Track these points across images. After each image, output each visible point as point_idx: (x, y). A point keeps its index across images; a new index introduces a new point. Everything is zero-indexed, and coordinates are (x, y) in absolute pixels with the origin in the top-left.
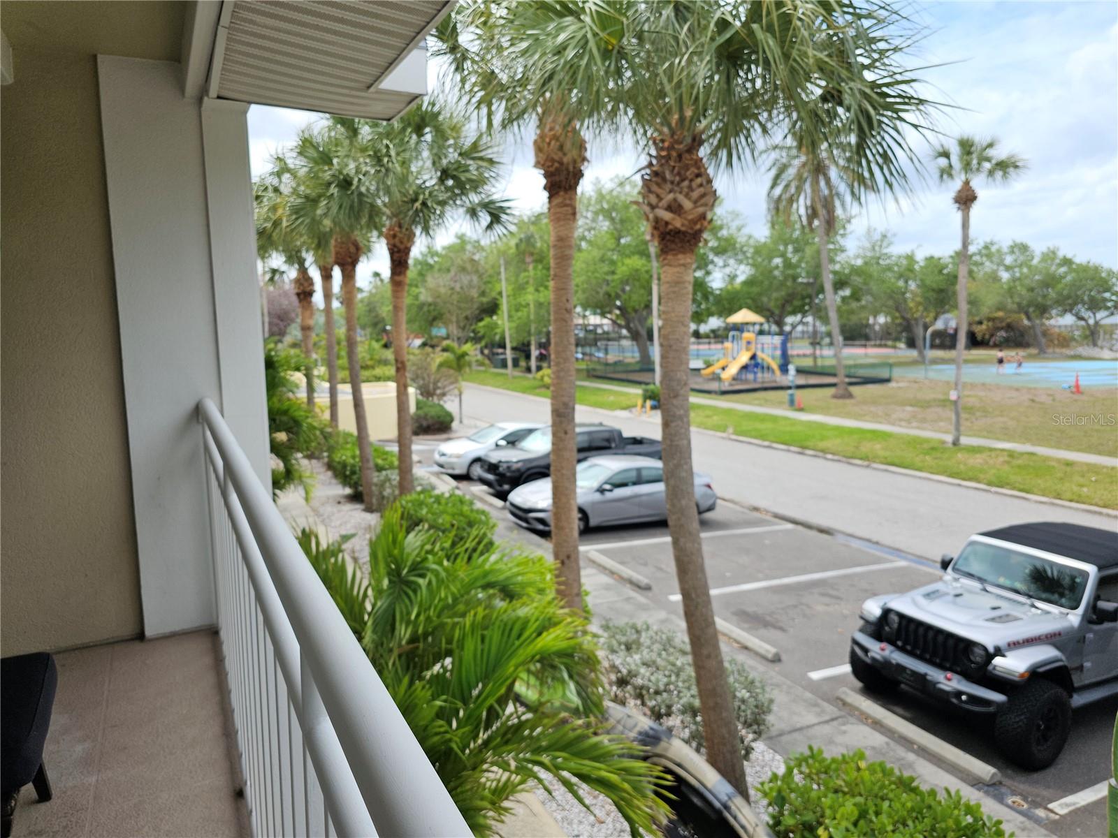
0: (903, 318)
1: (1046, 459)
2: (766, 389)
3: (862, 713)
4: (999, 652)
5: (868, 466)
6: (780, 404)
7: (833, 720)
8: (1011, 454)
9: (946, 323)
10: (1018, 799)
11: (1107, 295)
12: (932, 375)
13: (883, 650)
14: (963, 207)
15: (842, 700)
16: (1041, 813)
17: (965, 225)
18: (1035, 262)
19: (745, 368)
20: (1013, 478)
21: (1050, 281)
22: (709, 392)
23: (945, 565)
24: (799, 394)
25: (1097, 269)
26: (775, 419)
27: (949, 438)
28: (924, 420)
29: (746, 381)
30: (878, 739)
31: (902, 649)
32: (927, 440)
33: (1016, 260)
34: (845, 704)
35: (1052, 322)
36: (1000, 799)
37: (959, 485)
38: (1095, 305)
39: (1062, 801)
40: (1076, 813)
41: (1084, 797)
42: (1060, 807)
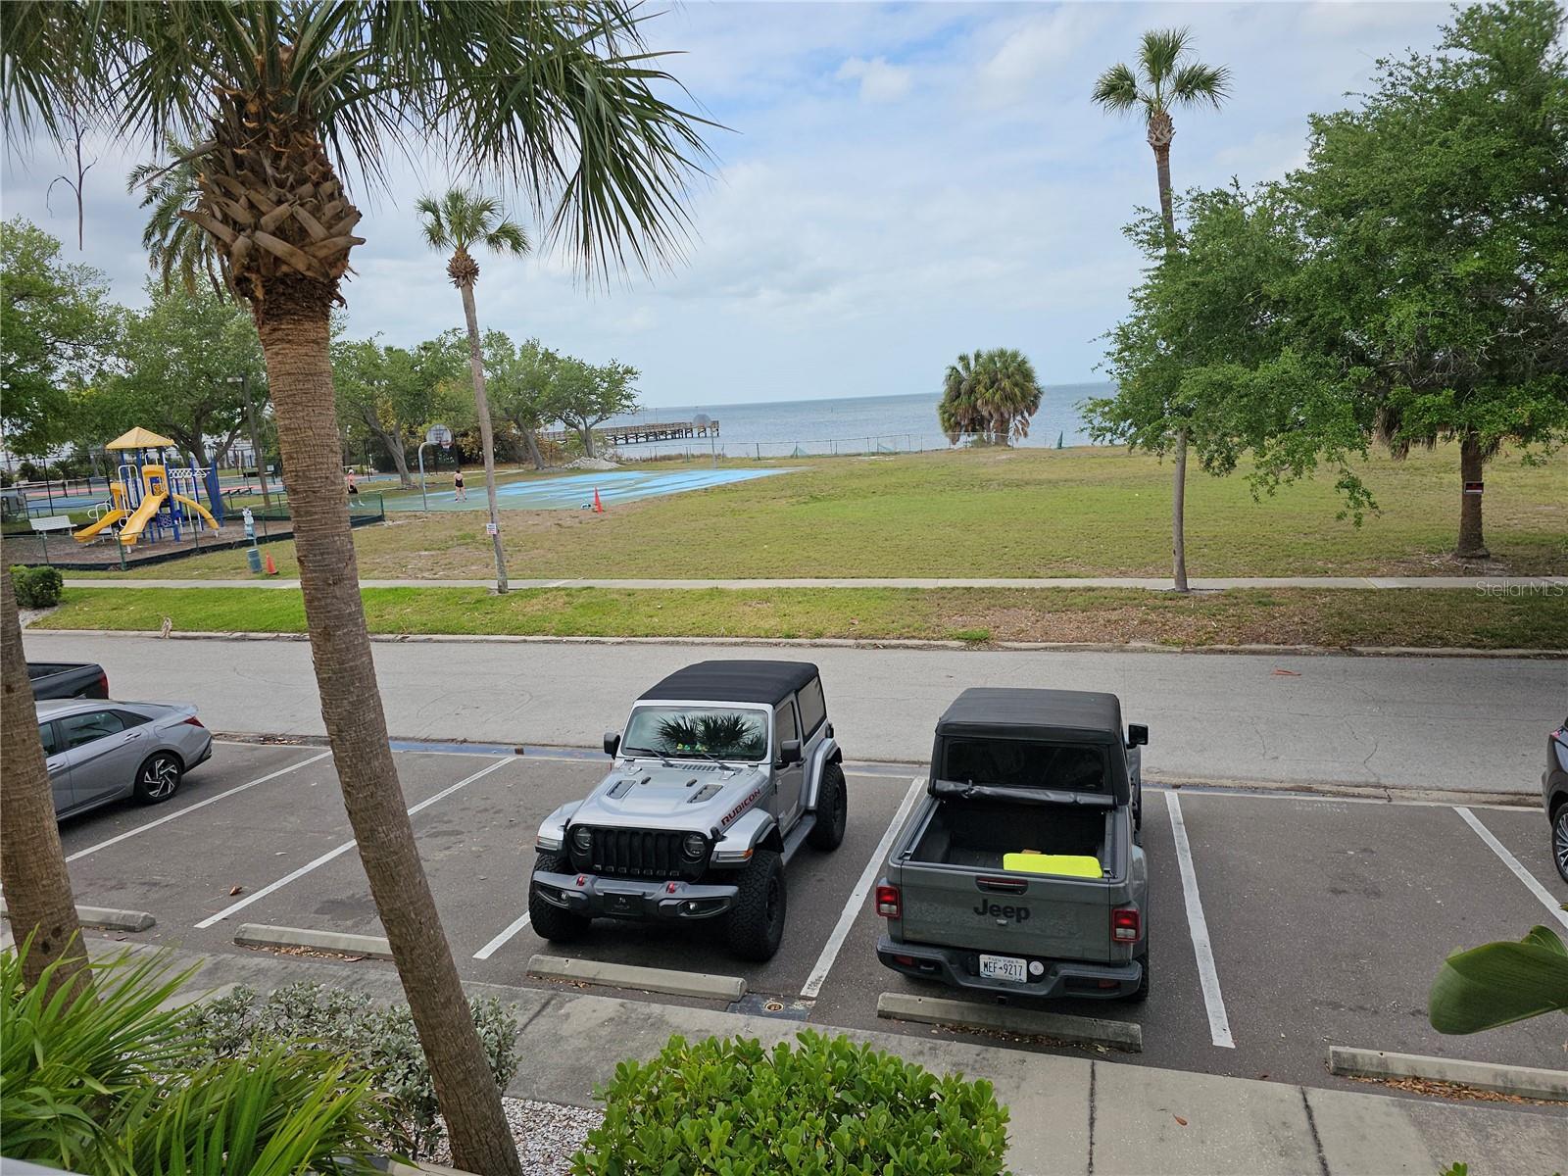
0: (374, 433)
1: (606, 592)
2: (203, 550)
3: (567, 979)
4: (718, 836)
5: (402, 640)
6: (237, 571)
7: (544, 1006)
8: (569, 592)
9: (439, 435)
10: (771, 1002)
11: (593, 397)
12: (430, 505)
13: (581, 883)
14: (462, 283)
15: (535, 973)
16: (798, 1006)
17: (469, 307)
18: (517, 357)
19: (154, 520)
20: (582, 621)
21: (537, 383)
22: (103, 567)
23: (611, 747)
24: (265, 551)
25: (581, 366)
26: (239, 594)
27: (494, 585)
28: (449, 566)
29: (162, 542)
30: (609, 1005)
31: (603, 874)
32: (468, 592)
33: (495, 355)
34: (540, 976)
35: (541, 430)
36: (756, 1011)
37: (525, 641)
38: (583, 410)
39: (808, 982)
40: (826, 989)
41: (823, 966)
42: (810, 990)
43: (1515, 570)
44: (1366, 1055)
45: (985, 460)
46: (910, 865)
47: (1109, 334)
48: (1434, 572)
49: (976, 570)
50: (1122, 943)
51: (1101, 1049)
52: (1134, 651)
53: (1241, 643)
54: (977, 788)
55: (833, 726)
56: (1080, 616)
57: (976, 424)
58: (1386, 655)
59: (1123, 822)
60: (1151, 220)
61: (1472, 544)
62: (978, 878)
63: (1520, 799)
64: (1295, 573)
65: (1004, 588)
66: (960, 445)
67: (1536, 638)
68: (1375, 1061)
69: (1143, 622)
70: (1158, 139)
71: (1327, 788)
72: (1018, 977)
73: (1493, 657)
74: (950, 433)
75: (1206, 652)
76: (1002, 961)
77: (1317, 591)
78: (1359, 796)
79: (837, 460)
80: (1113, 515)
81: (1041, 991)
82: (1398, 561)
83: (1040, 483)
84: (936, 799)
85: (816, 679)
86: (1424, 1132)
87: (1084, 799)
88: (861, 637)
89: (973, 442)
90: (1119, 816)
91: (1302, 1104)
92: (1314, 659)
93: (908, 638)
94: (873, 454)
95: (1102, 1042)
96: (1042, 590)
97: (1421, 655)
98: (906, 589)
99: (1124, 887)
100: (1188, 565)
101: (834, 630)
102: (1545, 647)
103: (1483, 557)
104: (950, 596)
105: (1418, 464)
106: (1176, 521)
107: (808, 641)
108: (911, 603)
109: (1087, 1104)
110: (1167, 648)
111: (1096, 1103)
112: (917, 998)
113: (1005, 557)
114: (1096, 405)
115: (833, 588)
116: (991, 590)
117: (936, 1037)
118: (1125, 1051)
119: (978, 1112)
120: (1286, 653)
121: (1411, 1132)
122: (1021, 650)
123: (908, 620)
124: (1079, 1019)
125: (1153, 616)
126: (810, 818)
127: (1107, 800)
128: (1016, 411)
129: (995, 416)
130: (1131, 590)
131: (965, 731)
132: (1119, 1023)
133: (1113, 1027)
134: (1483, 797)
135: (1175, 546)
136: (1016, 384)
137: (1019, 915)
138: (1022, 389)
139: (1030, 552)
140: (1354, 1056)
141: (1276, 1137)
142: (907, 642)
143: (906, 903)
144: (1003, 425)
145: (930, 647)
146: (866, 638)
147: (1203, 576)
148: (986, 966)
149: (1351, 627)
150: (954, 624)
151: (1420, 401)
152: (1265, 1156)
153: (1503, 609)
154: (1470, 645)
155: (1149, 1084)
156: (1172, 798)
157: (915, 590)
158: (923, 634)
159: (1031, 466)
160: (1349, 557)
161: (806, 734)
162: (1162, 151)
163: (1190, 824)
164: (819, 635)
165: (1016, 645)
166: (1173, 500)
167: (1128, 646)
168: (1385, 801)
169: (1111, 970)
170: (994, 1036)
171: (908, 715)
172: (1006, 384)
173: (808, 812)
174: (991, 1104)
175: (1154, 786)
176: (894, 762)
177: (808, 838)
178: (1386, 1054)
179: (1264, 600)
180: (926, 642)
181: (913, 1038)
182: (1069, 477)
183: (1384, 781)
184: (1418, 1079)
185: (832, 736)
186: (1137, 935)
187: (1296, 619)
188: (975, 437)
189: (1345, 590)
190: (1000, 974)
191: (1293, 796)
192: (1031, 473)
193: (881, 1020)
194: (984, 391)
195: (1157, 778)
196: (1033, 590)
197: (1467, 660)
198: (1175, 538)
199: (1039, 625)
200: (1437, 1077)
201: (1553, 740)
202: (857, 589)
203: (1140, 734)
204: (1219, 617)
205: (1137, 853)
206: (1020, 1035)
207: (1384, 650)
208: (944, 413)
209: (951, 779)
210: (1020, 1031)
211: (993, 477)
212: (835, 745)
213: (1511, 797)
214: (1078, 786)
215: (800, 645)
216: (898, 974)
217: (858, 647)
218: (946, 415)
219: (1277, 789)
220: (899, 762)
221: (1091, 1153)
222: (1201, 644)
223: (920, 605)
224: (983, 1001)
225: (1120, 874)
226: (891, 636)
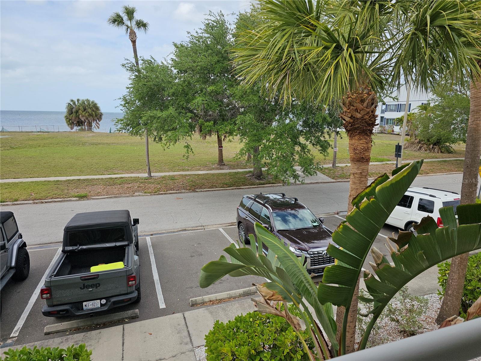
16: (9, 341)
39: (14, 331)
40: (22, 332)
41: (20, 323)
42: (15, 333)
43: (230, 168)
44: (199, 299)
45: (84, 136)
46: (54, 278)
47: (120, 98)
48: (213, 169)
49: (82, 173)
50: (131, 286)
51: (126, 320)
52: (137, 196)
53: (167, 191)
54: (80, 247)
55: (22, 234)
56: (119, 186)
57: (80, 123)
58: (203, 191)
59: (131, 249)
60: (130, 63)
61: (221, 162)
62: (81, 277)
63: (232, 224)
64: (180, 170)
65: (92, 179)
66: (74, 130)
67: (235, 184)
68: (201, 300)
69: (138, 187)
70: (132, 38)
71: (190, 229)
72: (97, 306)
73: (226, 190)
74: (70, 126)
75: (157, 195)
76: (91, 303)
77: (186, 175)
78: (198, 229)
79: (23, 133)
80: (128, 154)
81: (105, 308)
82: (205, 166)
83: (104, 144)
84: (65, 254)
85: (13, 217)
86: (212, 314)
87: (118, 244)
88: (35, 200)
89: (79, 129)
90: (130, 247)
91: (183, 317)
92: (186, 194)
93: (56, 198)
94: (38, 132)
95: (126, 318)
96: (106, 179)
97: (211, 191)
98: (54, 181)
99: (131, 269)
100: (151, 169)
101: (23, 198)
102: (237, 186)
103: (223, 165)
104: (72, 182)
105: (209, 141)
106: (147, 156)
107: (11, 203)
108: (57, 186)
109: (121, 339)
110: (146, 194)
111: (124, 338)
112: (60, 324)
113: (92, 168)
114: (118, 120)
115: (22, 182)
116: (87, 180)
117: (68, 335)
118: (134, 318)
119: (80, 355)
120: (179, 193)
121: (210, 315)
122: (99, 199)
123: (56, 192)
124: (120, 313)
125: (142, 185)
126: (13, 270)
127: (126, 243)
128: (94, 120)
129: (87, 121)
130: (134, 177)
131: (75, 228)
132: (132, 311)
133: (130, 313)
134: (225, 225)
135: (147, 163)
136: (93, 111)
137: (96, 286)
138: (95, 112)
139: (101, 166)
140: (196, 300)
141: (176, 329)
142: (55, 200)
143: (53, 292)
144: (90, 125)
145: (65, 201)
146: (38, 200)
147: (156, 172)
148: (85, 306)
149: (195, 185)
150: (73, 192)
151: (206, 124)
152: (173, 335)
153: (228, 178)
154: (222, 187)
155: (141, 326)
156: (148, 239)
157: (58, 181)
158: (62, 197)
159: (100, 138)
160: (194, 166)
161: (8, 238)
162: (134, 42)
163: (153, 246)
164: (16, 200)
165: (97, 197)
166: (146, 150)
167: (134, 195)
168: (203, 230)
169: (128, 295)
170: (90, 328)
171: (56, 226)
172: (90, 110)
173: (11, 268)
174: (85, 351)
175: (143, 236)
176: (51, 243)
177: (12, 278)
178: (203, 297)
179: (173, 178)
180: (63, 199)
181: (59, 338)
182: (113, 142)
183: (203, 225)
184: (211, 301)
185: (21, 238)
186: (135, 283)
187: (181, 183)
188: (80, 128)
189: (193, 174)
190: (91, 307)
191: (181, 232)
192: (100, 140)
193: (45, 336)
194: (82, 112)
195: (144, 234)
196: (102, 179)
197: (221, 191)
198: (147, 161)
199: (105, 190)
200: (215, 299)
201: (238, 209)
202: (33, 182)
203: (136, 221)
204: (161, 184)
205: (136, 258)
206: (99, 325)
207: (203, 190)
208: (67, 119)
209: (71, 246)
210: (99, 323)
211: (87, 142)
212: (23, 241)
213: (230, 224)
214: (116, 241)
215: (7, 205)
216: (53, 318)
217: (34, 203)
218: (68, 120)
219: (177, 231)
220: (52, 243)
221: (123, 354)
222: (156, 192)
223: (60, 186)
224: (86, 318)
225: (130, 265)
226: (48, 198)
